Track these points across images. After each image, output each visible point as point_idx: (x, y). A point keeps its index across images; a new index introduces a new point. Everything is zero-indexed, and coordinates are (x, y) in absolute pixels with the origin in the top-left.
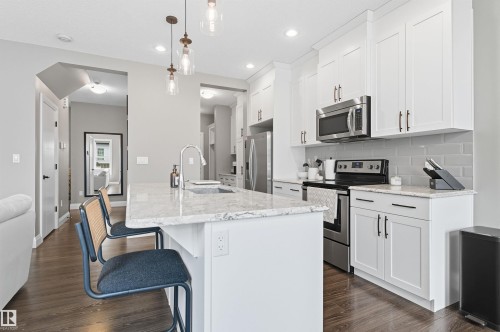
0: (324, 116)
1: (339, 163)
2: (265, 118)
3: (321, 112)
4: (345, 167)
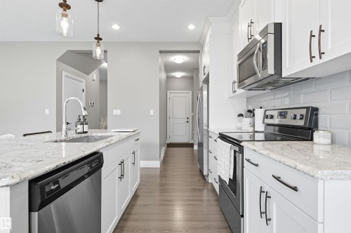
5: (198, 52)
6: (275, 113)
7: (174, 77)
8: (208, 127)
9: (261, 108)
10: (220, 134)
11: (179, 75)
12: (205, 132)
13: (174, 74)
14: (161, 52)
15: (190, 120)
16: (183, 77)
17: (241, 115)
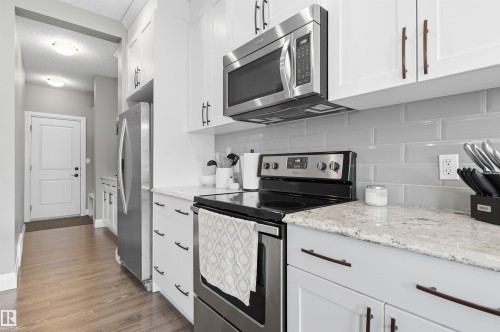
0: (237, 65)
1: (266, 160)
2: (144, 82)
3: (233, 57)
4: (276, 166)
5: (118, 40)
6: (283, 161)
7: (45, 85)
8: (152, 187)
9: (252, 151)
10: (196, 198)
11: (57, 81)
12: (145, 196)
13: (44, 78)
14: (19, 12)
15: (83, 172)
16: (65, 89)
17: (212, 163)
